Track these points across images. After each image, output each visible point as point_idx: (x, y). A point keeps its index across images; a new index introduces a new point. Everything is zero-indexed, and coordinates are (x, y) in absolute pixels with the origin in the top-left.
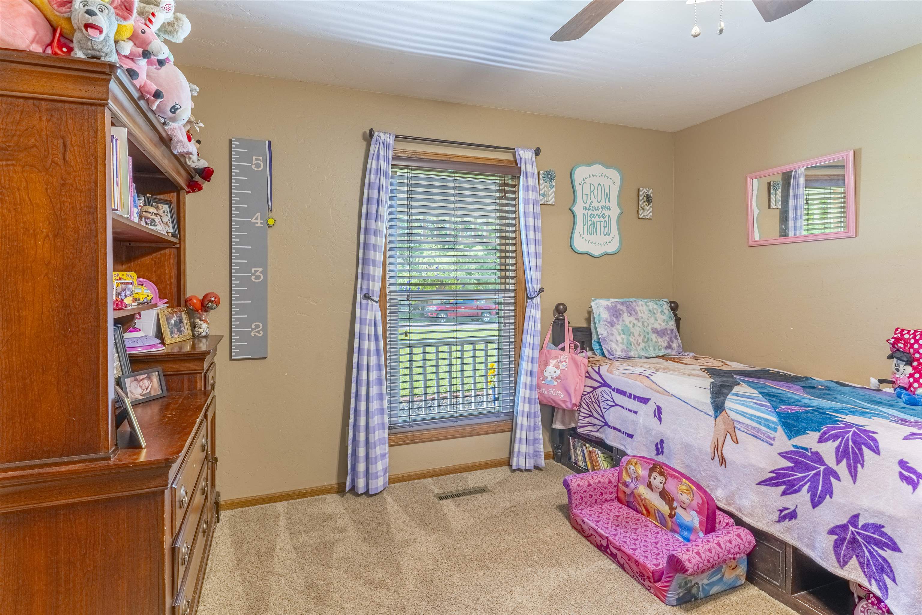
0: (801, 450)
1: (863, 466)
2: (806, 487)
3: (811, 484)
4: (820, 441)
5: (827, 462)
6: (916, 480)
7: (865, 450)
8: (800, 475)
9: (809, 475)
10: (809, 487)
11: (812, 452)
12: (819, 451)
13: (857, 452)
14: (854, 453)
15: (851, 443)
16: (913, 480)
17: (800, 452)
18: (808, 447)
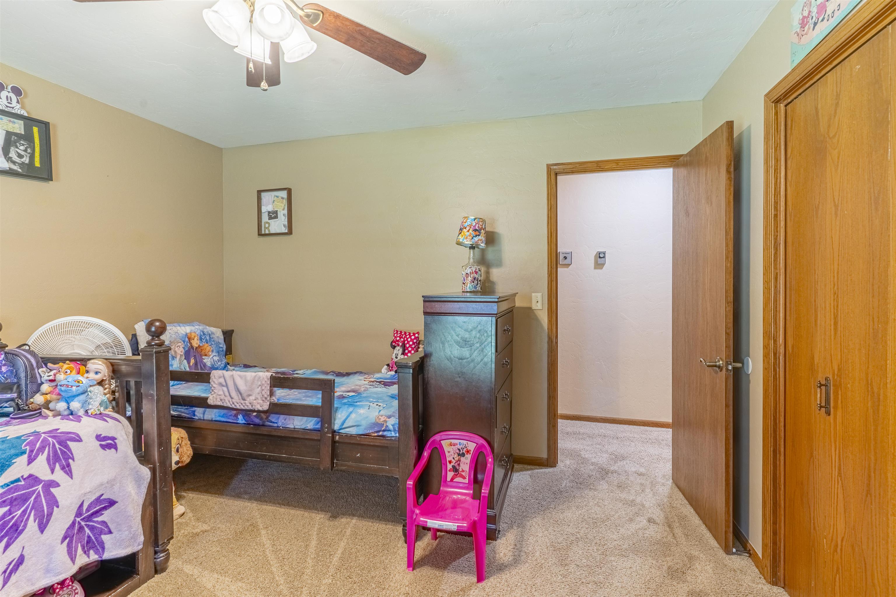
0: (12, 485)
1: (73, 460)
2: (32, 518)
3: (35, 512)
4: (31, 461)
5: (42, 477)
6: (113, 443)
7: (70, 444)
8: (19, 512)
9: (30, 503)
10: (35, 515)
11: (24, 479)
12: (32, 472)
13: (65, 450)
14: (63, 452)
15: (57, 446)
16: (111, 444)
17: (12, 488)
18: (19, 476)
